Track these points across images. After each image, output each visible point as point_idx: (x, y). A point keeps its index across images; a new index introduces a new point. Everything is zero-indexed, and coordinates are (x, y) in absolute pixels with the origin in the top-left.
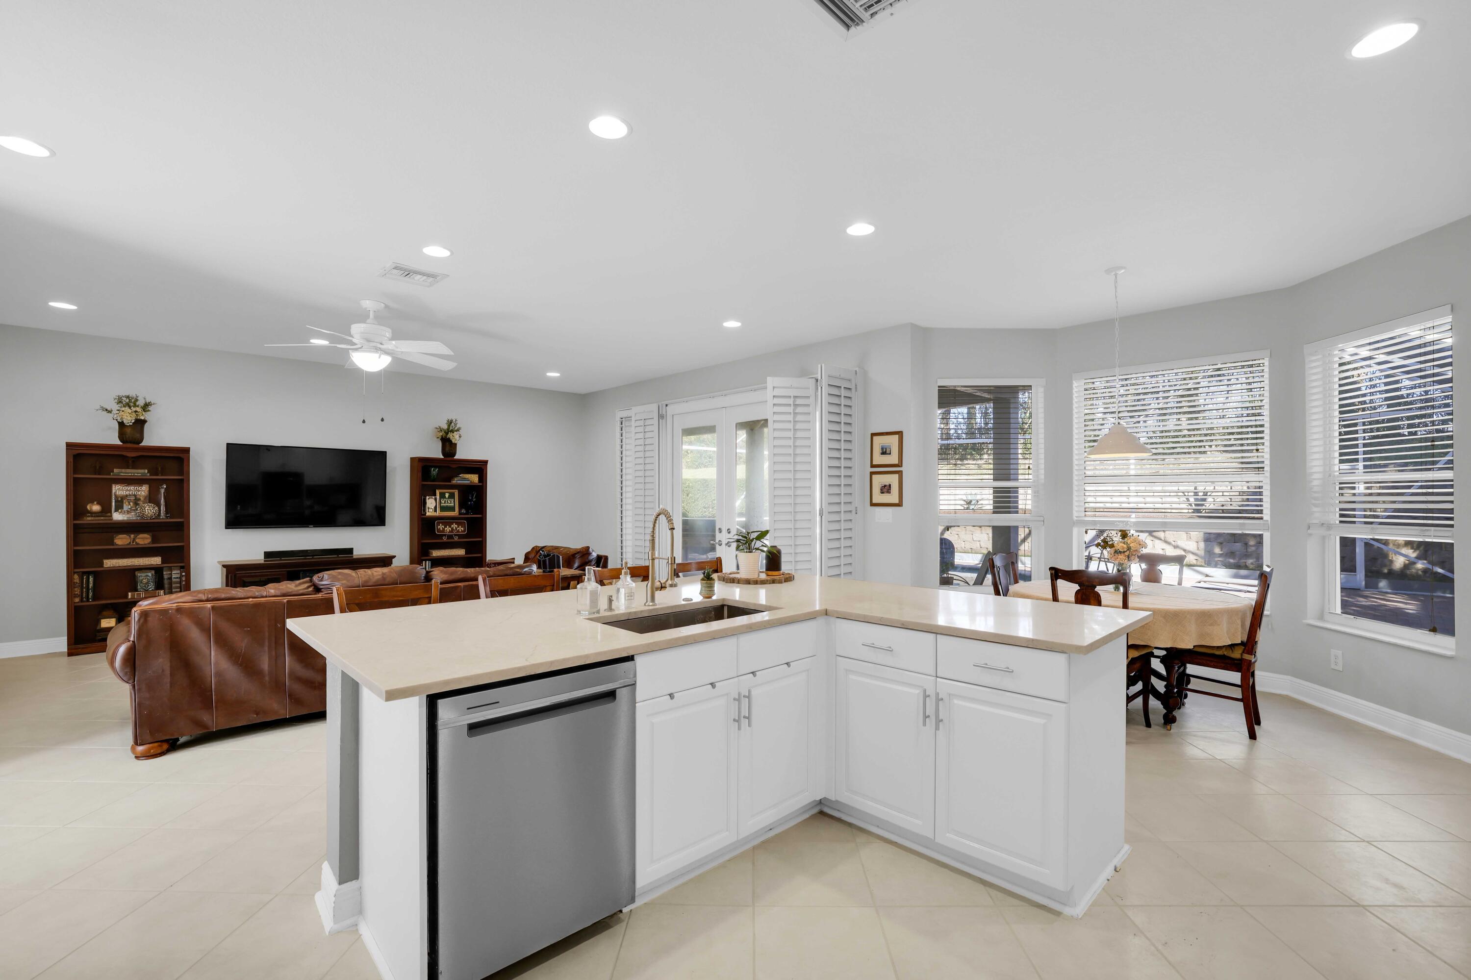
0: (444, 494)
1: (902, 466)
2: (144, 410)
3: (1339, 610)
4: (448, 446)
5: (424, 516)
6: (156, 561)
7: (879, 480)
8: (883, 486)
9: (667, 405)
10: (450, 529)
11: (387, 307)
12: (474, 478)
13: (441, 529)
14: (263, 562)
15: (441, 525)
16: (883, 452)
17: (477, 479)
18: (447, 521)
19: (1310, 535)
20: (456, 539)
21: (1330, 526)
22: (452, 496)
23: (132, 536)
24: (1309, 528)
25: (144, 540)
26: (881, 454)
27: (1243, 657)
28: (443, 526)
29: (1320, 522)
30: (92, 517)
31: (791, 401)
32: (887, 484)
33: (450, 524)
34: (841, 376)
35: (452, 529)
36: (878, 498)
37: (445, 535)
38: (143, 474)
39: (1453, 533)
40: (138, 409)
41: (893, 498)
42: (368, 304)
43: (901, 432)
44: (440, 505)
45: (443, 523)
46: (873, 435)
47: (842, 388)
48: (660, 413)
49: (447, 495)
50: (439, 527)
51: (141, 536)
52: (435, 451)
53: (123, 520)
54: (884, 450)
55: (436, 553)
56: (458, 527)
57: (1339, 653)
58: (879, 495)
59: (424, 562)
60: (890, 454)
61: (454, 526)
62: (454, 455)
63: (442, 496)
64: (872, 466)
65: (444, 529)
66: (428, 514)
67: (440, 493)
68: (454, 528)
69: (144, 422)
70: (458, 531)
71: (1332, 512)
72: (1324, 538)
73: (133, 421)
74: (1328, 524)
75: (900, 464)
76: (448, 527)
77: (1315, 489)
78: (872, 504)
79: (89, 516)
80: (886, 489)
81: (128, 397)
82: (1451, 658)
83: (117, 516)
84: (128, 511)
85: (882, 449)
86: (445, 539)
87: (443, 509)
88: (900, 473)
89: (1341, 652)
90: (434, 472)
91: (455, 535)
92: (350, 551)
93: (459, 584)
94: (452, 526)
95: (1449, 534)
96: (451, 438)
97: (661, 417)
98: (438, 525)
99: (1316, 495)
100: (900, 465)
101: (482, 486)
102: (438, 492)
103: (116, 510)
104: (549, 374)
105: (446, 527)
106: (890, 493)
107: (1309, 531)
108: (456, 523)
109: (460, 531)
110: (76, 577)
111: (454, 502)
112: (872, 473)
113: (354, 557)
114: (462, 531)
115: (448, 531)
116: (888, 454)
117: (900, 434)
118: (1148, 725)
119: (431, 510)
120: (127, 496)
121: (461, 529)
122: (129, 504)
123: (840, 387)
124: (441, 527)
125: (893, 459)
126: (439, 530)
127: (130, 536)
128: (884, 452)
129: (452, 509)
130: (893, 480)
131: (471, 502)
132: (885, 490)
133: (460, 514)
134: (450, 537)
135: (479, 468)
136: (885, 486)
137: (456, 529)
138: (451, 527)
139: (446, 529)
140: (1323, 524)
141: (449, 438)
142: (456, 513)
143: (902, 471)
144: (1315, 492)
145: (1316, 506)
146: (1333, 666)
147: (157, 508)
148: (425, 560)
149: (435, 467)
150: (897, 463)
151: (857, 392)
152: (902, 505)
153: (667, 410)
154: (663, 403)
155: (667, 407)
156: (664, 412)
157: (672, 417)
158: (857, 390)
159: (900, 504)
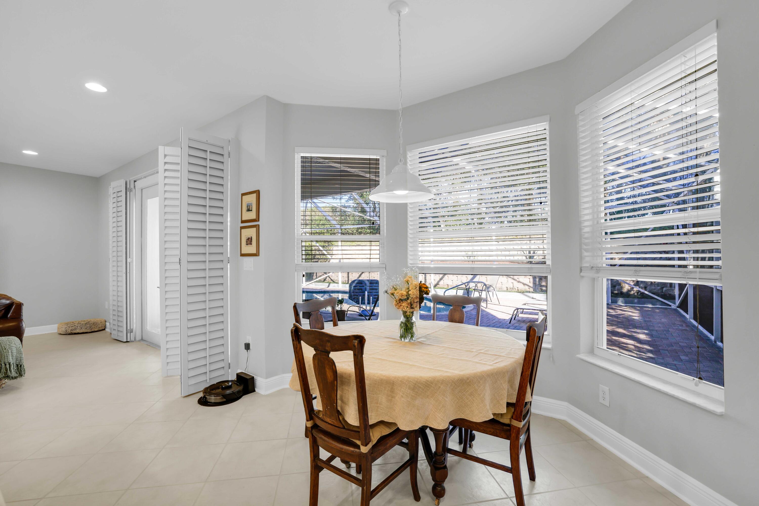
1: (259, 221)
3: (605, 346)
7: (246, 234)
8: (248, 238)
9: (135, 181)
19: (583, 277)
21: (598, 269)
24: (581, 271)
26: (247, 211)
27: (512, 424)
29: (590, 265)
32: (250, 236)
34: (208, 142)
36: (245, 249)
39: (721, 276)
41: (252, 249)
43: (258, 191)
46: (242, 195)
47: (208, 152)
48: (128, 186)
54: (249, 208)
57: (606, 389)
58: (245, 246)
60: (252, 211)
64: (243, 222)
71: (599, 256)
72: (593, 280)
74: (597, 267)
77: (586, 235)
78: (242, 255)
80: (249, 241)
82: (721, 416)
85: (247, 206)
88: (257, 227)
89: (608, 388)
95: (717, 276)
97: (128, 190)
99: (587, 241)
100: (257, 219)
104: (25, 152)
106: (251, 244)
107: (582, 274)
112: (241, 229)
117: (258, 193)
118: (417, 498)
123: (207, 151)
125: (252, 215)
130: (254, 233)
140: (592, 267)
143: (259, 225)
144: (586, 238)
145: (587, 250)
146: (601, 401)
150: (256, 217)
151: (229, 158)
152: (259, 256)
153: (136, 185)
154: (131, 179)
155: (135, 183)
156: (132, 186)
157: (141, 190)
158: (229, 157)
159: (258, 254)
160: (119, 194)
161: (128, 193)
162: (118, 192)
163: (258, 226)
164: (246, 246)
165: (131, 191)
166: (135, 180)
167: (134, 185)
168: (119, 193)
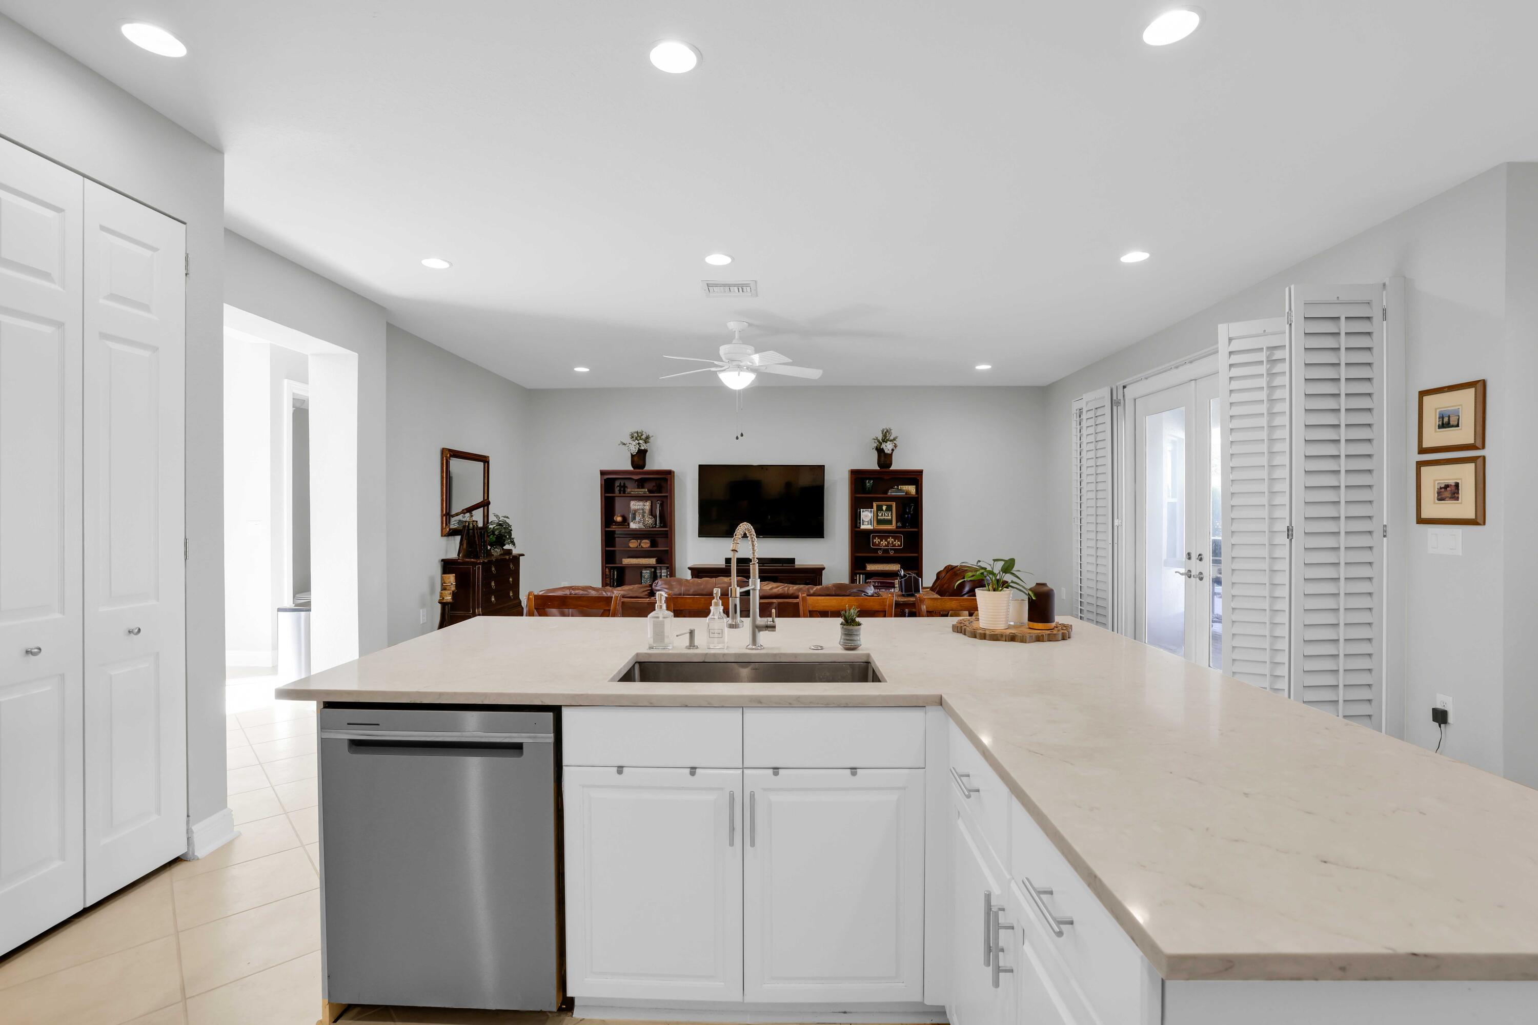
0: (881, 506)
1: (1483, 447)
2: (645, 443)
4: (884, 458)
5: (857, 529)
6: (652, 561)
7: (1434, 477)
8: (1443, 486)
9: (1124, 387)
10: (886, 543)
11: (750, 325)
12: (912, 489)
13: (877, 543)
14: (724, 567)
15: (877, 538)
16: (1443, 424)
17: (914, 491)
18: (884, 534)
20: (892, 553)
22: (889, 508)
23: (639, 541)
25: (646, 544)
26: (1439, 427)
28: (879, 540)
30: (616, 525)
31: (1263, 356)
32: (1452, 482)
33: (886, 538)
34: (1340, 299)
35: (889, 543)
36: (1432, 509)
37: (881, 549)
38: (645, 493)
40: (641, 442)
41: (1465, 507)
42: (732, 325)
43: (1484, 383)
44: (877, 518)
45: (879, 537)
46: (1423, 394)
47: (1341, 320)
48: (1115, 398)
49: (884, 508)
50: (875, 540)
51: (644, 541)
52: (871, 463)
53: (636, 528)
54: (1446, 420)
55: (871, 567)
56: (895, 541)
58: (1434, 503)
59: (858, 575)
60: (1458, 426)
61: (891, 540)
62: (891, 465)
63: (879, 508)
64: (1422, 451)
65: (879, 543)
66: (863, 527)
67: (877, 505)
68: (891, 542)
69: (645, 451)
70: (894, 546)
73: (636, 451)
75: (1479, 444)
76: (884, 540)
78: (1421, 521)
79: (614, 525)
80: (1450, 492)
81: (637, 433)
83: (633, 526)
84: (639, 522)
85: (1442, 417)
86: (880, 553)
87: (879, 522)
88: (1480, 464)
90: (869, 484)
91: (891, 549)
92: (792, 561)
93: (774, 601)
94: (889, 540)
96: (884, 448)
97: (1114, 403)
98: (874, 537)
100: (1481, 441)
101: (918, 498)
102: (875, 505)
103: (632, 521)
105: (882, 540)
106: (1457, 499)
108: (893, 537)
109: (897, 545)
110: (607, 570)
111: (892, 515)
112: (1420, 464)
113: (796, 567)
114: (898, 546)
115: (884, 545)
116: (1453, 426)
117: (1480, 387)
119: (867, 523)
120: (638, 509)
121: (897, 543)
122: (639, 516)
123: (1339, 318)
124: (877, 540)
125: (1463, 435)
126: (874, 544)
127: (638, 541)
128: (1445, 424)
129: (889, 522)
130: (1464, 475)
131: (908, 515)
132: (1447, 494)
133: (897, 527)
134: (886, 551)
135: (915, 477)
136: (1447, 486)
137: (892, 543)
138: (887, 541)
139: (882, 542)
141: (883, 448)
142: (892, 527)
143: (1484, 458)
147: (653, 519)
148: (860, 574)
149: (870, 479)
150: (1472, 441)
151: (1385, 322)
152: (1484, 524)
153: (1126, 393)
154: (1118, 384)
155: (1125, 389)
156: (1120, 397)
157: (1133, 402)
158: (1385, 318)
159: (1480, 520)
160: (1099, 412)
161: (1115, 408)
162: (1096, 408)
163: (1480, 461)
164: (1437, 501)
165: (1118, 403)
166: (1124, 384)
167: (1124, 393)
168: (1099, 409)
